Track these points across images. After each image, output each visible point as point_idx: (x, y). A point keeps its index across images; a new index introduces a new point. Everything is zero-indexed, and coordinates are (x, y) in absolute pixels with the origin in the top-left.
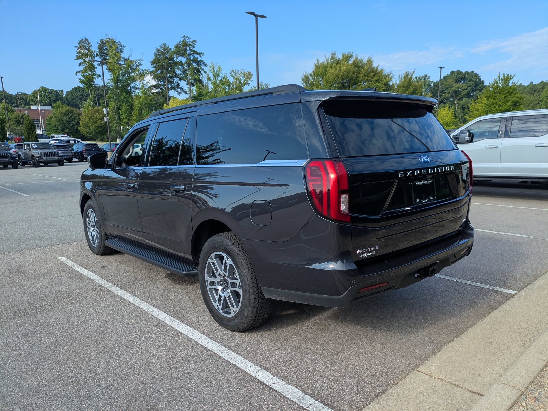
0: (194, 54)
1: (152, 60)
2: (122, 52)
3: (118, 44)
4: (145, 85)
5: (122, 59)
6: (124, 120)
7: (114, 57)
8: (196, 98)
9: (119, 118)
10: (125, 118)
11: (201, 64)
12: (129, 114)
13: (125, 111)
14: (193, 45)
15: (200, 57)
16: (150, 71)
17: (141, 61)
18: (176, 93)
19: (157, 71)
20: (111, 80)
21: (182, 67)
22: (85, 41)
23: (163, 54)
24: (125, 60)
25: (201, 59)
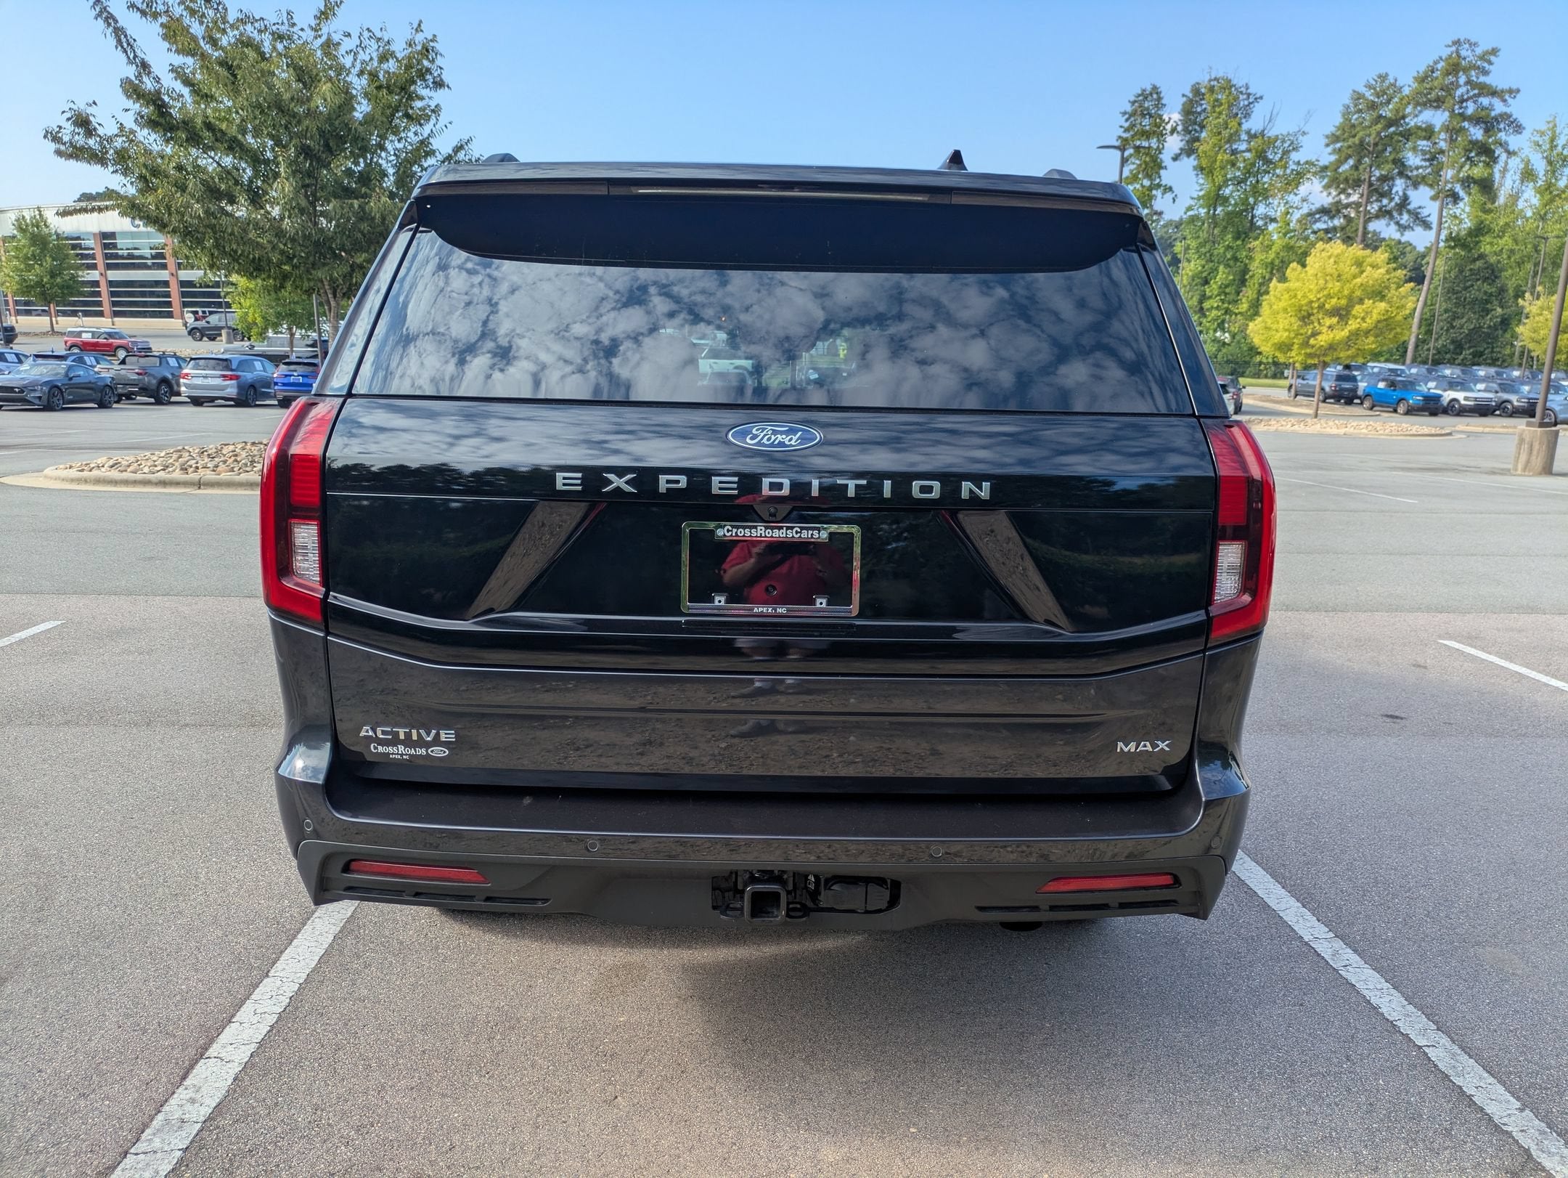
0: (1479, 95)
1: (1330, 129)
2: (1247, 116)
3: (1241, 93)
4: (1292, 207)
5: (1244, 137)
6: (1214, 313)
7: (1220, 133)
8: (1459, 240)
9: (1202, 309)
10: (1218, 308)
11: (1502, 126)
12: (1231, 297)
13: (1220, 287)
14: (1485, 65)
15: (1501, 104)
16: (1321, 164)
17: (1301, 138)
18: (1393, 227)
19: (1340, 162)
20: (1199, 198)
21: (1429, 143)
22: (1151, 94)
23: (1373, 106)
24: (1252, 136)
25: (1508, 110)
